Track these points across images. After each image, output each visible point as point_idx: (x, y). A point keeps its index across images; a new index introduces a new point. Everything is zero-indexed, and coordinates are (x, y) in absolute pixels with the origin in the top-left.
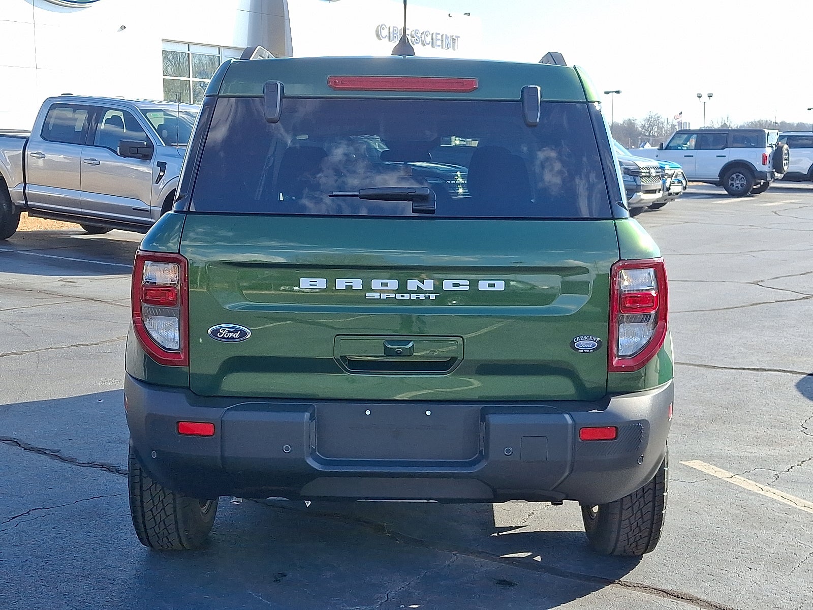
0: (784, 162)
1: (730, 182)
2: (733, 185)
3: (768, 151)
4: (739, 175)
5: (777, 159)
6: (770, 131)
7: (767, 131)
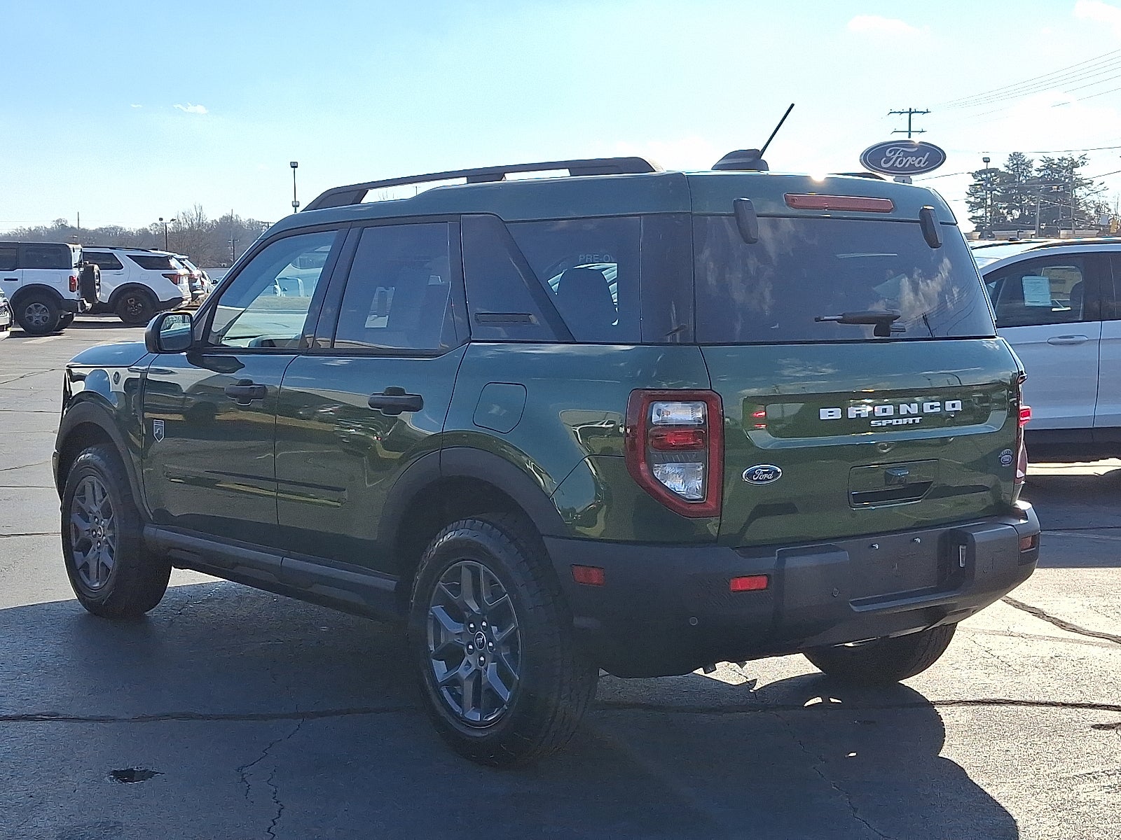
0: (97, 287)
1: (27, 315)
2: (31, 318)
3: (76, 273)
4: (39, 306)
5: (87, 284)
6: (75, 246)
7: (71, 246)
